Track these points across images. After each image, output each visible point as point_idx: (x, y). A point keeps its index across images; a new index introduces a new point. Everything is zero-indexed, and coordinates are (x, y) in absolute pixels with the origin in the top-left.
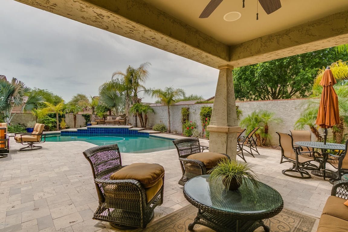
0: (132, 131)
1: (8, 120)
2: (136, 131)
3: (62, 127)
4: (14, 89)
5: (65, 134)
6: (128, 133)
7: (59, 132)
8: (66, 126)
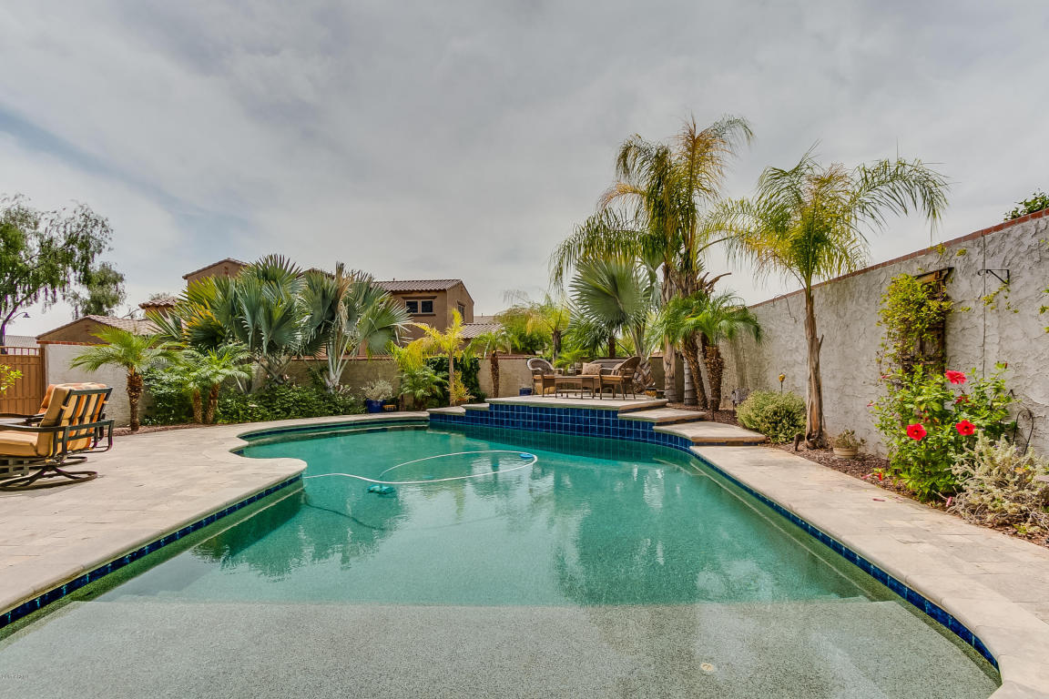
0: (630, 423)
1: (334, 377)
2: (647, 424)
3: (453, 398)
4: (338, 293)
5: (437, 421)
6: (616, 432)
7: (425, 414)
8: (468, 397)
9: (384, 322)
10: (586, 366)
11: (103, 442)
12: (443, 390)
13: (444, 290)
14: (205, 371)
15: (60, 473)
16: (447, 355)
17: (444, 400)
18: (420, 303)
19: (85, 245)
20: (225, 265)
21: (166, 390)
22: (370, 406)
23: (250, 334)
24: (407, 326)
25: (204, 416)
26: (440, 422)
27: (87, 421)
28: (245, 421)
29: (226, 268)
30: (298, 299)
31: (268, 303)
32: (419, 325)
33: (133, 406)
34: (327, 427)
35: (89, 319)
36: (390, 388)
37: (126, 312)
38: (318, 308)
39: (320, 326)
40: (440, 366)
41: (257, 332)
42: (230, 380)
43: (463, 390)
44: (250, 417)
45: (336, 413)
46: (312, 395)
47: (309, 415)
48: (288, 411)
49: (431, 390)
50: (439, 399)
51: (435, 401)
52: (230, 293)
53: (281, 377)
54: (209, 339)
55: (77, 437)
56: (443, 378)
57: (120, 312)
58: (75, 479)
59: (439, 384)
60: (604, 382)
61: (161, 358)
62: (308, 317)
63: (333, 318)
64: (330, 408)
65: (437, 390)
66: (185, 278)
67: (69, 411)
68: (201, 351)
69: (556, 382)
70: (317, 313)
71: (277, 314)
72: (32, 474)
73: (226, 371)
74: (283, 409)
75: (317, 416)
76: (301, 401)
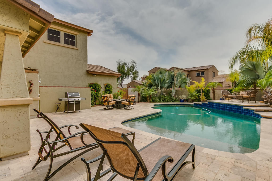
0: (247, 110)
1: (173, 94)
2: (252, 111)
3: (202, 100)
4: (174, 75)
5: (195, 105)
6: (243, 112)
7: (192, 103)
8: (205, 100)
9: (184, 81)
10: (241, 93)
11: (135, 104)
12: (199, 98)
13: (208, 69)
14: (149, 92)
15: (130, 108)
16: (201, 89)
17: (199, 100)
18: (200, 73)
19: (133, 68)
20: (155, 68)
21: (143, 96)
22: (181, 101)
23: (157, 85)
24: (190, 82)
25: (149, 101)
26: (196, 106)
27: (133, 101)
28: (155, 102)
29: (155, 69)
30: (166, 77)
31: (160, 78)
32: (193, 81)
33: (139, 98)
34: (170, 105)
35: (133, 81)
36: (185, 97)
37: (139, 79)
38: (170, 79)
39: (170, 83)
40: (199, 92)
41: (158, 84)
42: (153, 94)
43: (204, 98)
44: (156, 102)
45: (173, 102)
46: (168, 98)
47: (167, 102)
48: (163, 101)
49: (196, 97)
50: (198, 100)
51: (196, 100)
52: (154, 77)
53: (163, 93)
54: (150, 86)
55: (132, 103)
56: (199, 94)
57: (138, 79)
58: (131, 109)
59: (198, 96)
60: (244, 98)
61: (143, 90)
62: (168, 81)
63: (173, 80)
64: (172, 101)
65: (197, 97)
66: (148, 72)
67: (131, 99)
68: (149, 89)
69: (228, 97)
70: (170, 80)
71: (162, 81)
72: (127, 108)
73: (152, 92)
74: (162, 100)
75: (169, 102)
76: (166, 99)
